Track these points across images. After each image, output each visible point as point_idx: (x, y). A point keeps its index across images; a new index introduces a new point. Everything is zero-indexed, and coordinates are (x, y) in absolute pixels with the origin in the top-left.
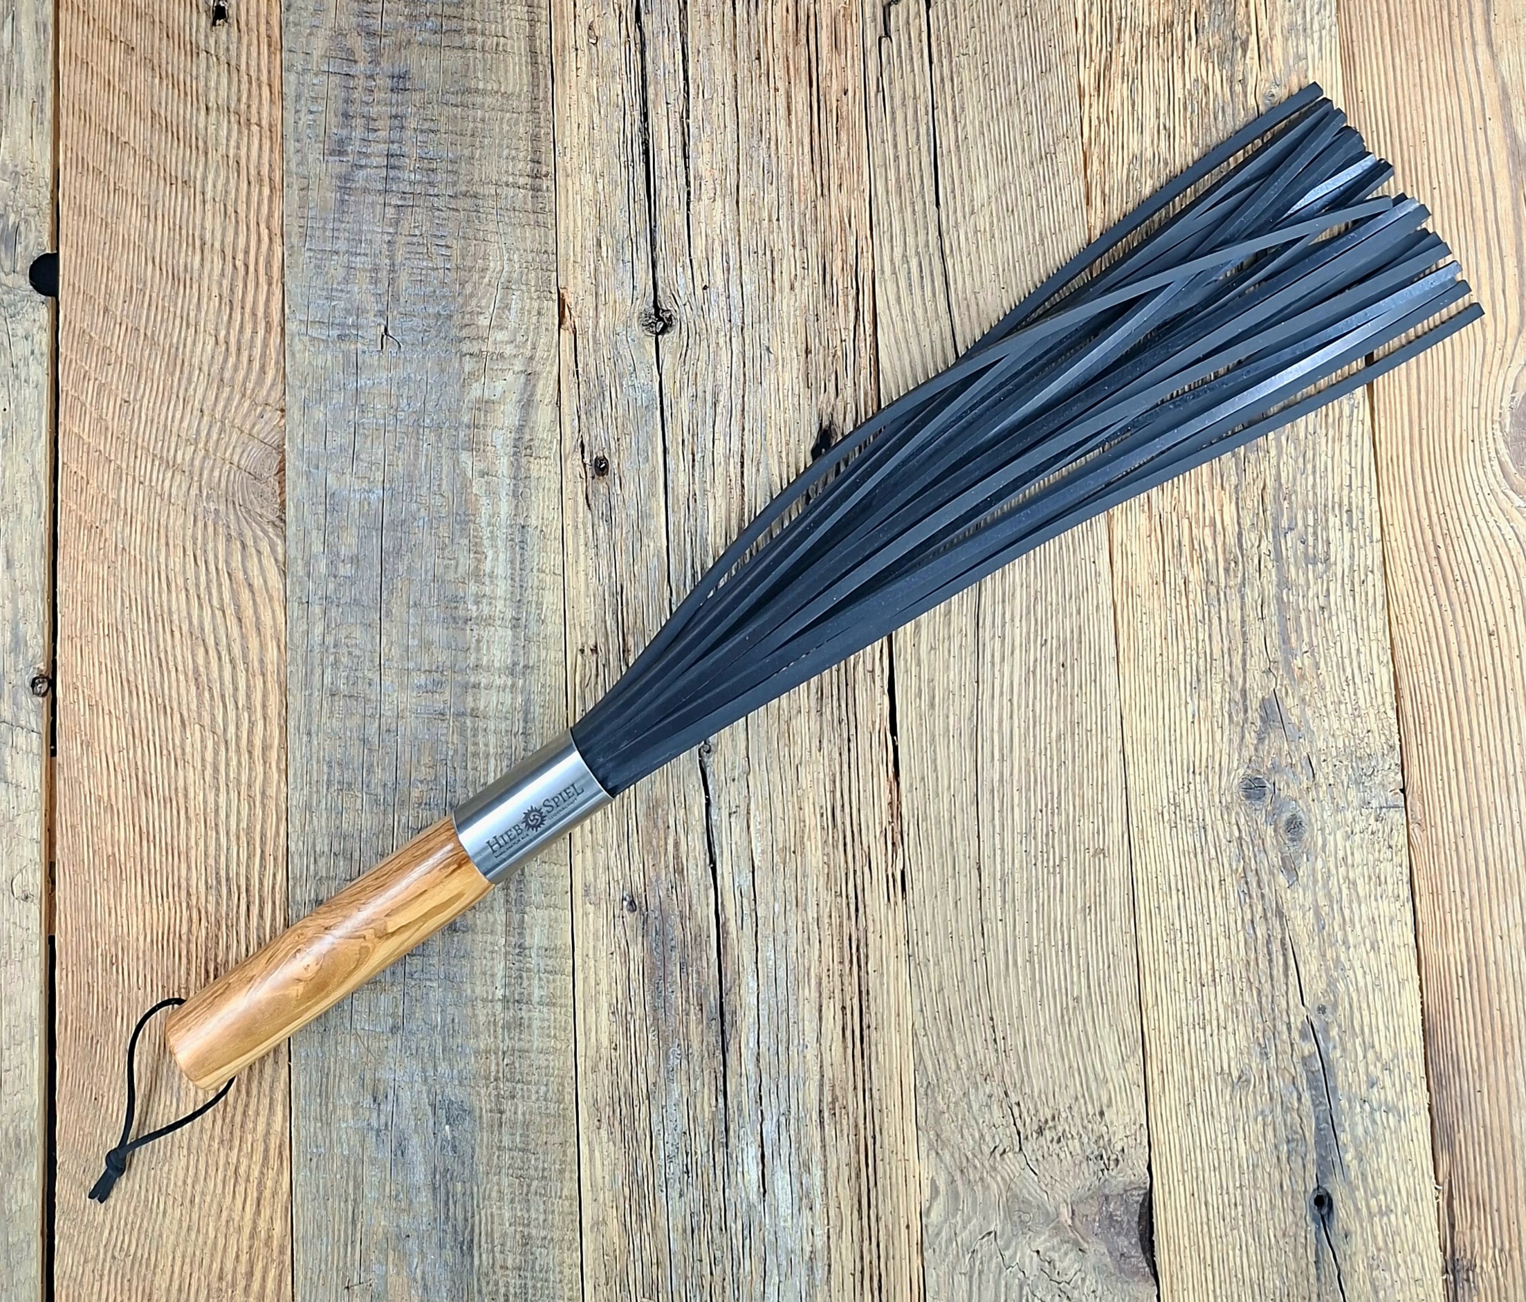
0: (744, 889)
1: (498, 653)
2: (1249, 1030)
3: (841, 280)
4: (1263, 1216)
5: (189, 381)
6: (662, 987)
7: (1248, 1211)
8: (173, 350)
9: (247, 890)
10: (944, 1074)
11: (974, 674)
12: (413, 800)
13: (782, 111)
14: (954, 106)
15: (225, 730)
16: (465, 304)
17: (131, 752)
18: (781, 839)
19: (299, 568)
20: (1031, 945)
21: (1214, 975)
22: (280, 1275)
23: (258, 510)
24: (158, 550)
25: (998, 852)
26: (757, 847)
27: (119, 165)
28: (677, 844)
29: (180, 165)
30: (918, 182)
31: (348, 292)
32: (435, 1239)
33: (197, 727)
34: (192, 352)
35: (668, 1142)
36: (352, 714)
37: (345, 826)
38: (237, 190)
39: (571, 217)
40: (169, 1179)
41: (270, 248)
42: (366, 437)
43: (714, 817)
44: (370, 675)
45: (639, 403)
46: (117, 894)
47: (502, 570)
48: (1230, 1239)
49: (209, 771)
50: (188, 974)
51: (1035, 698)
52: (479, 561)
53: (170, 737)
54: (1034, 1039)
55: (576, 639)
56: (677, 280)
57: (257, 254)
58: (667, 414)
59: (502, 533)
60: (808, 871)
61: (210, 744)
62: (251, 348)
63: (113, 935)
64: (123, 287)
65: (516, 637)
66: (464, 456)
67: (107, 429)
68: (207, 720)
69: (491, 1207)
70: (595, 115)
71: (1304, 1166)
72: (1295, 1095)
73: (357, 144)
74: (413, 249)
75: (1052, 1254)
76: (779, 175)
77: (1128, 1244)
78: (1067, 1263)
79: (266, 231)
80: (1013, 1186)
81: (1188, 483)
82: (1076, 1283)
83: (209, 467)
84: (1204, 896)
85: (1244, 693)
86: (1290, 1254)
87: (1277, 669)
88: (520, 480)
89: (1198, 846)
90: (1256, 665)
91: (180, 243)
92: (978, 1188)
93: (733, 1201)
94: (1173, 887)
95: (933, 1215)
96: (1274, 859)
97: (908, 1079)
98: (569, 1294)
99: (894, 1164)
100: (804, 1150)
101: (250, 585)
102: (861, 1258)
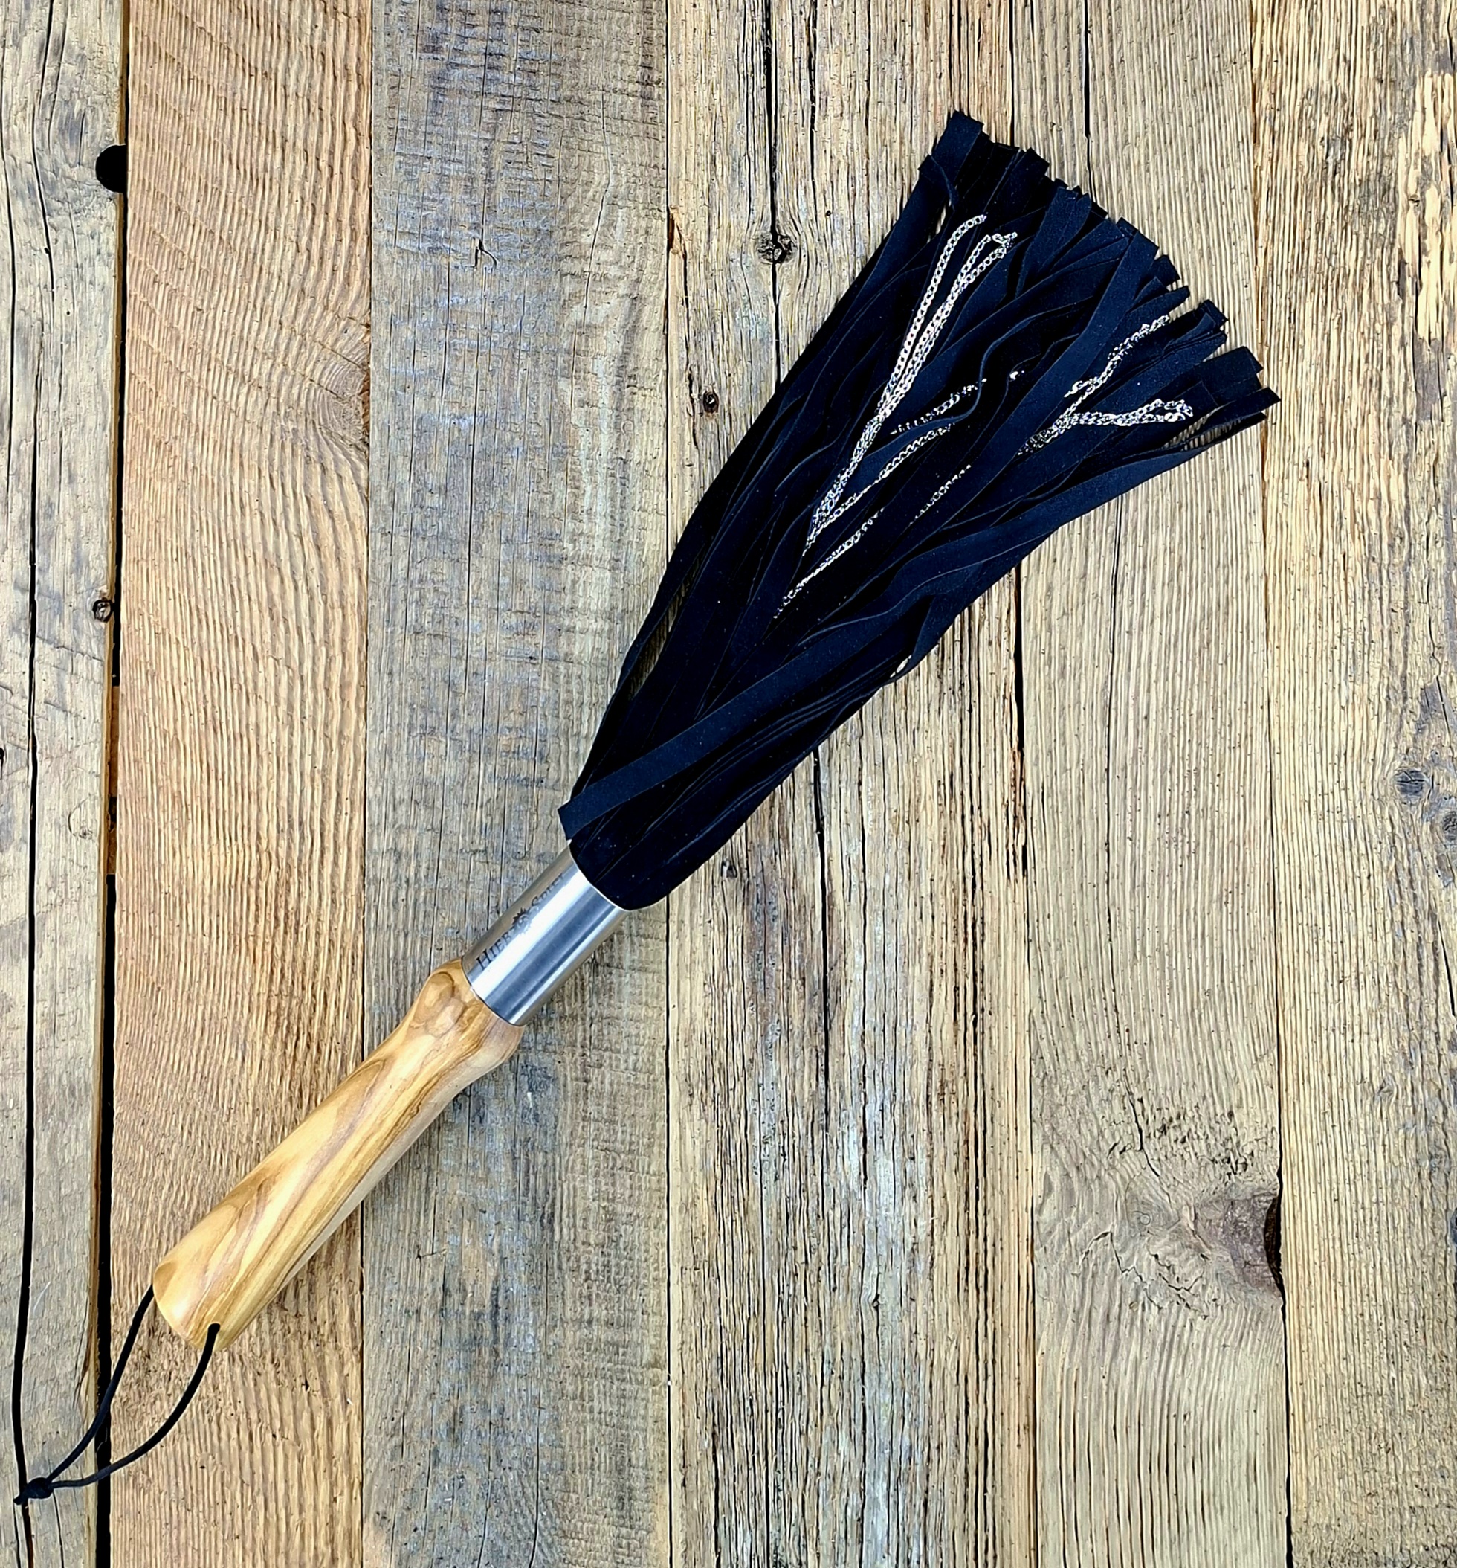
0: (853, 858)
1: (595, 596)
2: (1395, 1039)
4: (1400, 1234)
5: (268, 290)
6: (761, 960)
7: (1383, 1228)
8: (251, 256)
9: (322, 835)
10: (1063, 1065)
11: (1109, 643)
12: (500, 748)
13: (919, 21)
14: (1110, 25)
15: (301, 664)
16: (567, 220)
17: (200, 684)
18: (894, 807)
19: (383, 496)
20: (1161, 933)
21: (1358, 977)
22: (349, 1240)
23: (340, 432)
24: (232, 470)
25: (1129, 835)
26: (868, 814)
27: (194, 52)
28: (782, 809)
29: (260, 55)
30: (1066, 107)
31: (441, 202)
32: (513, 1210)
33: (271, 660)
34: (271, 258)
35: (762, 1123)
36: (437, 654)
37: (427, 773)
38: (322, 85)
39: (684, 131)
41: (357, 149)
42: (458, 358)
43: (823, 781)
44: (457, 614)
45: (753, 335)
46: (183, 834)
47: (601, 507)
48: (1364, 1256)
49: (283, 708)
50: (257, 921)
51: (1175, 671)
52: (576, 496)
53: (241, 670)
54: (1162, 1033)
56: (797, 202)
57: (343, 154)
58: (783, 349)
59: (602, 468)
60: (923, 844)
61: (284, 679)
62: (335, 257)
63: (177, 878)
64: (197, 186)
65: (614, 579)
66: (563, 384)
67: (178, 338)
68: (281, 653)
69: (574, 1179)
70: (713, 20)
71: (1447, 1184)
72: (1441, 1109)
73: (453, 40)
74: (512, 157)
75: (1171, 1258)
76: (913, 93)
77: (1253, 1251)
78: (1188, 1269)
79: (353, 131)
80: (1132, 1186)
81: (1352, 451)
82: (1196, 1290)
83: (288, 383)
84: (1350, 894)
85: (1404, 679)
86: (1427, 1275)
87: (1442, 655)
88: (622, 412)
89: (1346, 840)
90: (1419, 651)
91: (260, 141)
92: (1095, 1187)
93: (831, 1186)
94: (1317, 882)
95: (1045, 1212)
96: (1430, 858)
97: (1024, 1067)
98: (654, 1274)
99: (1005, 1155)
100: (909, 1136)
101: (330, 511)
102: (967, 1252)
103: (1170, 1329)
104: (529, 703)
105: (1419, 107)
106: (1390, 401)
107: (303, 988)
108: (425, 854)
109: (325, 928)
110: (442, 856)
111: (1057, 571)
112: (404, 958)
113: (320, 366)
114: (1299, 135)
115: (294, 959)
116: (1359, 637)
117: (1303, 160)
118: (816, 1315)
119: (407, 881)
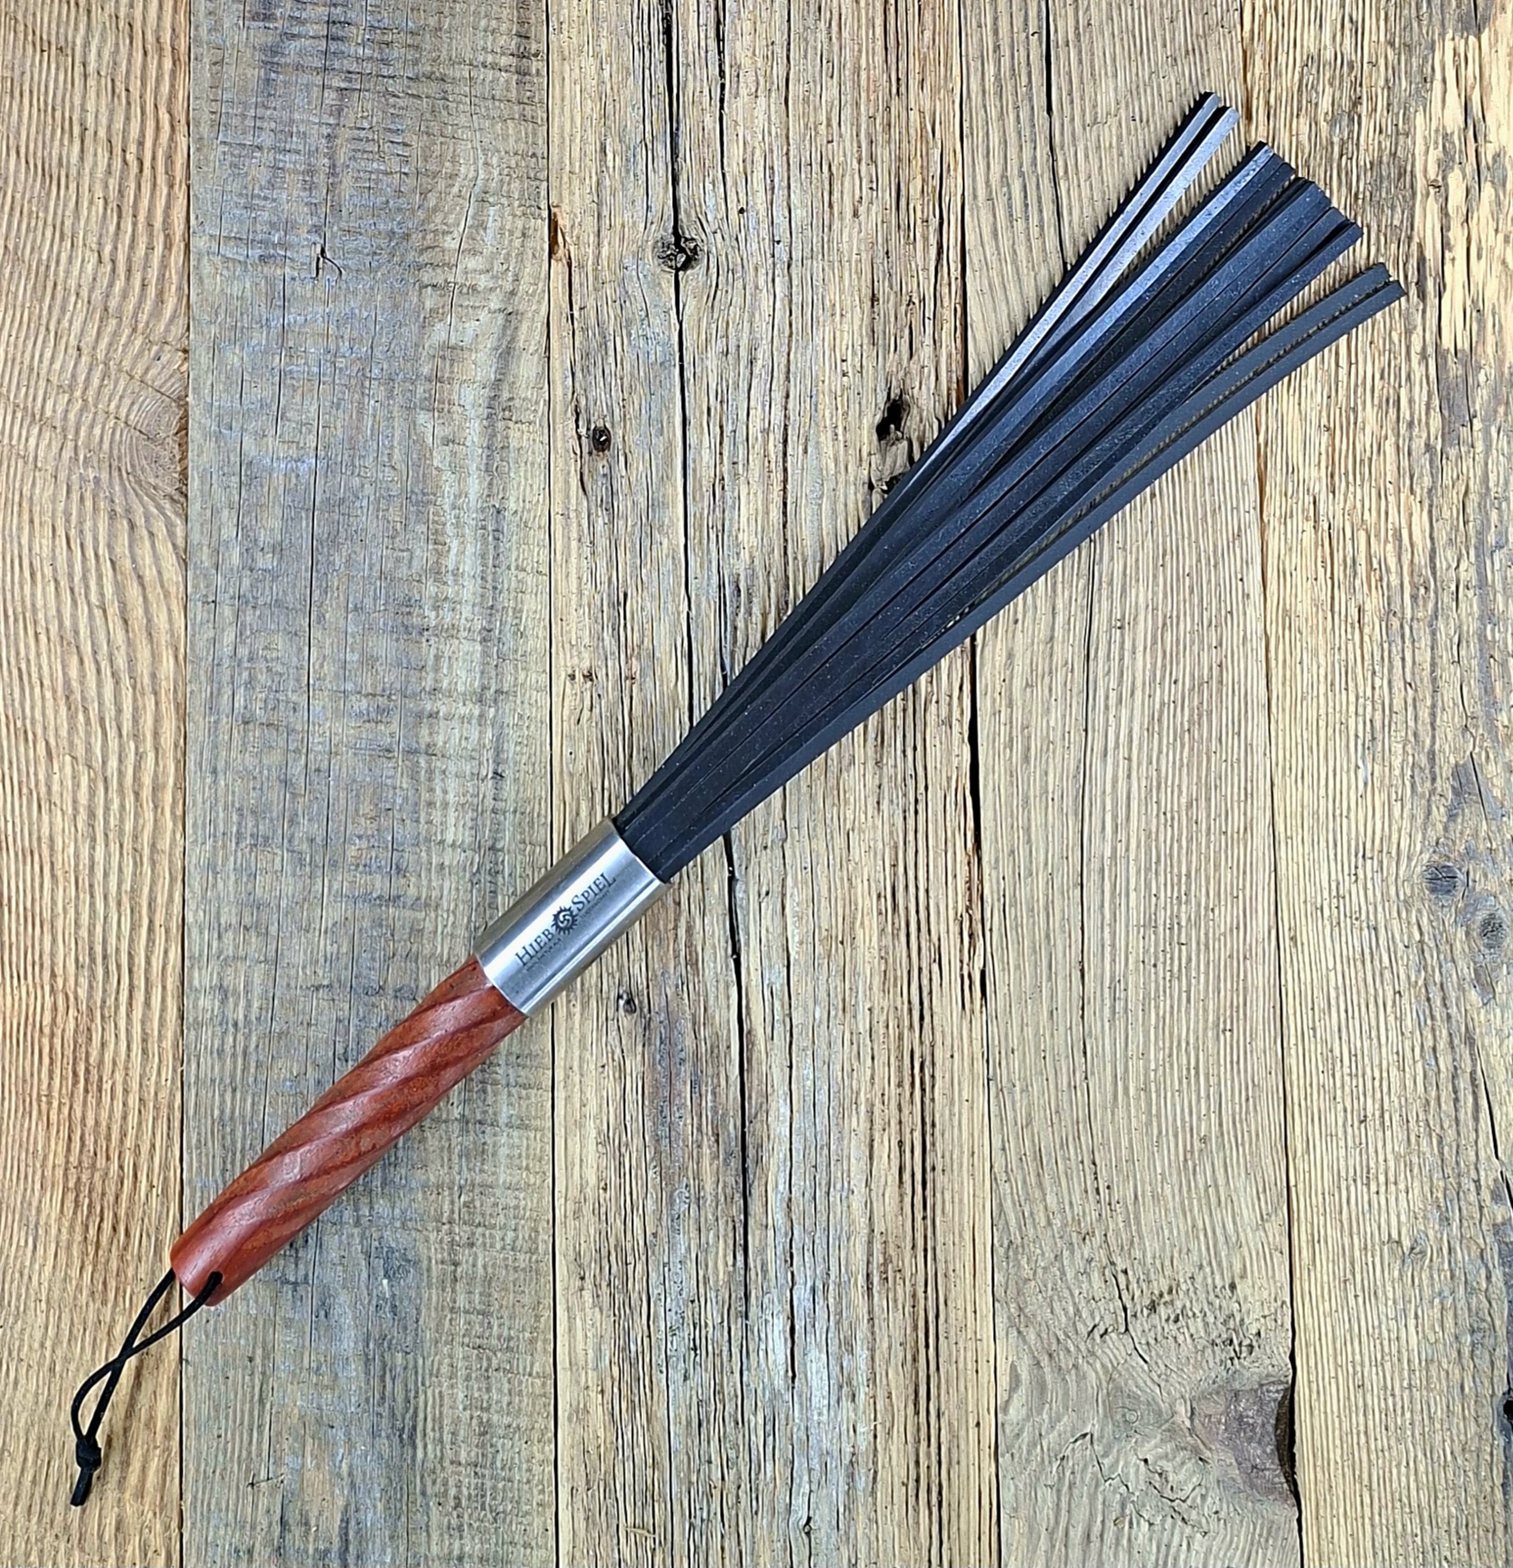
0: (777, 987)
1: (463, 675)
2: (1427, 1188)
3: (919, 206)
4: (1438, 1426)
5: (63, 310)
6: (666, 1111)
7: (1418, 1418)
8: (42, 269)
9: (130, 971)
10: (1031, 1230)
11: (1081, 720)
12: (348, 860)
15: (104, 763)
16: (427, 220)
18: (825, 925)
19: (205, 557)
20: (1147, 1069)
21: (1382, 1116)
22: (165, 1466)
23: (152, 480)
24: (20, 528)
25: (1108, 949)
26: (794, 935)
28: (689, 930)
29: (54, 26)
30: (1024, 80)
31: (274, 200)
32: (366, 1425)
33: (68, 758)
34: (67, 272)
35: (668, 1311)
36: (270, 747)
37: (259, 891)
38: (129, 61)
39: (567, 114)
40: (22, 1340)
41: (171, 139)
42: (295, 389)
43: (739, 894)
44: (294, 698)
45: (652, 357)
47: (469, 566)
48: (1395, 1454)
49: (83, 816)
50: (51, 1078)
51: (1160, 752)
52: (439, 554)
53: (32, 770)
54: (1149, 1190)
55: (565, 662)
56: (703, 197)
57: (154, 145)
58: (688, 374)
59: (470, 519)
60: (860, 968)
61: (84, 781)
62: (146, 266)
65: (485, 654)
66: (422, 417)
68: (80, 751)
69: (440, 1384)
71: (1492, 1363)
72: (1483, 1272)
73: (289, 6)
74: (361, 145)
75: (1163, 1463)
76: (842, 67)
77: (1262, 1452)
78: (1184, 1476)
79: (167, 116)
80: (1116, 1376)
81: (1366, 485)
82: (1194, 1500)
83: (88, 422)
84: (1373, 1016)
85: (1432, 756)
86: (1471, 1474)
87: (1476, 727)
88: (496, 453)
89: (1367, 951)
90: (1449, 721)
91: (53, 131)
92: (1071, 1378)
93: (752, 1386)
94: (1333, 1002)
95: (1011, 1410)
96: (1466, 970)
97: (984, 1238)
98: (537, 1498)
99: (961, 1345)
100: (846, 1324)
101: (140, 577)
102: (917, 1463)
103: (1163, 1549)
104: (382, 805)
105: (1438, 75)
106: (1411, 425)
107: (108, 1158)
108: (257, 991)
109: (135, 1086)
110: (278, 994)
111: (1019, 635)
112: (232, 1118)
113: (127, 402)
114: (1299, 109)
115: (97, 1123)
116: (1378, 706)
117: (1304, 138)
118: (734, 1544)
119: (236, 1025)
